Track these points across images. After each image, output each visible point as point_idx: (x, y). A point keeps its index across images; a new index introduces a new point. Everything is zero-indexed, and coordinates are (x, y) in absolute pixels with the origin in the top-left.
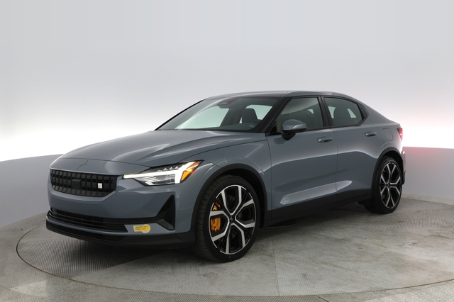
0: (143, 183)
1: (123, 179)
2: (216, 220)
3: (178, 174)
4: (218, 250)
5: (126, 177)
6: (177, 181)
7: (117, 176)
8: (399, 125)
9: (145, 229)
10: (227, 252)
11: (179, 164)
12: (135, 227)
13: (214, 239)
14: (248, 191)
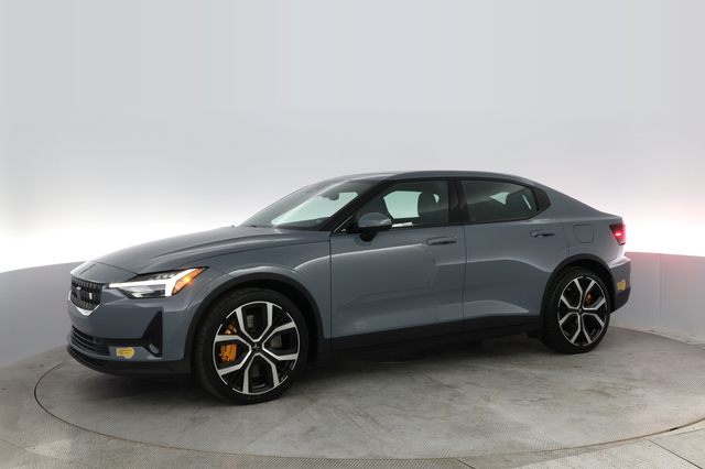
0: (128, 294)
1: (108, 288)
2: (228, 347)
3: (170, 284)
4: (229, 387)
5: (111, 286)
6: (168, 293)
7: (103, 284)
8: (621, 219)
9: (128, 353)
10: (246, 391)
11: (176, 271)
12: (118, 349)
13: (221, 372)
14: (285, 310)
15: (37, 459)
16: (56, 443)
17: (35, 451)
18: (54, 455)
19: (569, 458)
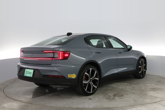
15: (4, 108)
16: (9, 104)
17: (3, 106)
18: (8, 107)
19: (138, 108)
